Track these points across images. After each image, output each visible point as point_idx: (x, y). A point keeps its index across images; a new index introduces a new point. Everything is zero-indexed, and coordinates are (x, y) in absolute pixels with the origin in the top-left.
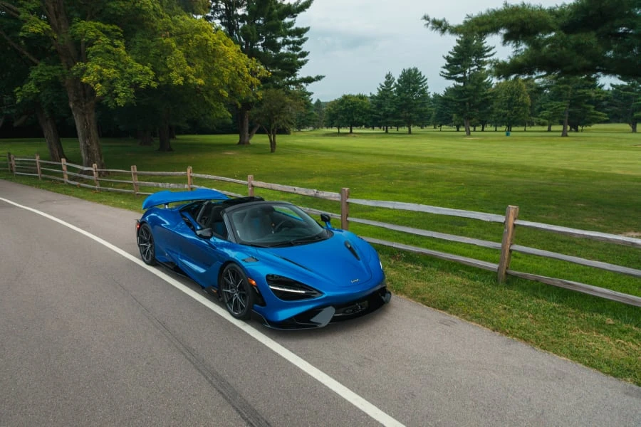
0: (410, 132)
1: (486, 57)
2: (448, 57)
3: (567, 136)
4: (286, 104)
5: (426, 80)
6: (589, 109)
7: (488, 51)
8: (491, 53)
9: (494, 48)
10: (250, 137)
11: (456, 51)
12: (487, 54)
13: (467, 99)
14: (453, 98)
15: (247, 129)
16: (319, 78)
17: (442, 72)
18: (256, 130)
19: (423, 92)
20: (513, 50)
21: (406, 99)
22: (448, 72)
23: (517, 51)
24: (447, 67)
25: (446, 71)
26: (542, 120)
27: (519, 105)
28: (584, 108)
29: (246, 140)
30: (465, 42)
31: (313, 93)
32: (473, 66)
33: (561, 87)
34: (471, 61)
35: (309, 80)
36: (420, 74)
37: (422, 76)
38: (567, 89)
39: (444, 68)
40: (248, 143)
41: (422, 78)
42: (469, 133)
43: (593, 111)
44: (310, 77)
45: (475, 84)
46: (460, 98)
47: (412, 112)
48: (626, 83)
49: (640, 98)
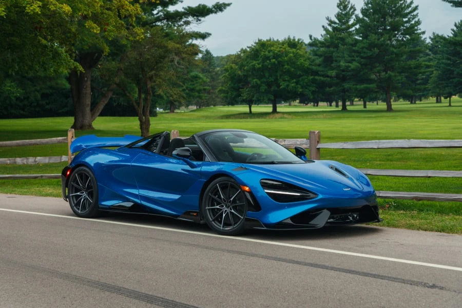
0: (389, 109)
4: (168, 51)
5: (416, 8)
10: (93, 117)
15: (88, 101)
16: (219, 8)
18: (101, 107)
19: (411, 30)
21: (379, 46)
29: (86, 122)
31: (209, 34)
35: (201, 12)
40: (90, 126)
41: (409, 6)
44: (204, 6)
47: (392, 69)
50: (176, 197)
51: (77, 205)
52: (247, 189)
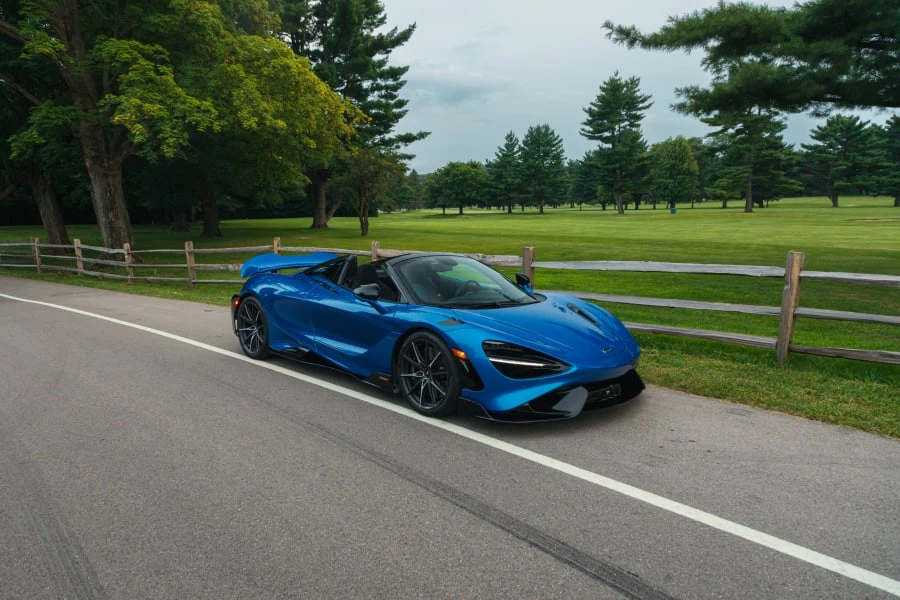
0: (542, 212)
1: (640, 109)
2: (590, 109)
3: (751, 211)
4: (381, 167)
5: (561, 141)
6: (778, 176)
7: (643, 101)
8: (646, 104)
9: (651, 97)
10: (327, 218)
11: (600, 101)
12: (641, 105)
13: (617, 165)
14: (599, 165)
15: (324, 206)
16: (422, 135)
17: (583, 130)
18: (334, 210)
19: (558, 157)
20: (714, 77)
21: (534, 167)
22: (591, 129)
23: (718, 78)
24: (589, 123)
25: (588, 128)
26: (719, 191)
27: (684, 174)
28: (772, 174)
29: (322, 222)
30: (612, 90)
31: (414, 156)
32: (623, 121)
34: (621, 115)
35: (408, 139)
36: (553, 133)
37: (556, 135)
38: (749, 150)
39: (585, 124)
40: (325, 225)
41: (556, 139)
42: (621, 212)
43: (783, 179)
44: (411, 135)
45: (627, 145)
46: (608, 163)
48: (821, 143)
49: (840, 162)
50: (361, 351)
51: (247, 342)
52: (462, 354)
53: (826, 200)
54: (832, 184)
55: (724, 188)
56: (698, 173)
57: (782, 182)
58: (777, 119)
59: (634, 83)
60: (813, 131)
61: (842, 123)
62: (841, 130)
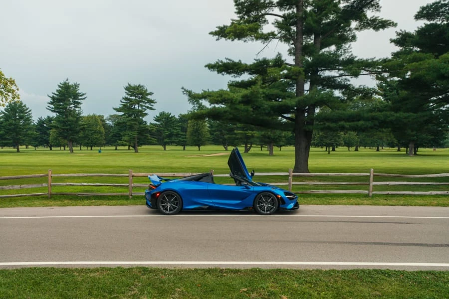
0: (18, 151)
1: (80, 99)
2: (53, 96)
3: (137, 152)
5: (30, 111)
6: (147, 136)
7: (81, 96)
8: (83, 97)
9: (85, 94)
11: (58, 93)
12: (80, 98)
13: (69, 127)
14: (59, 126)
17: (49, 107)
19: (28, 119)
21: (15, 125)
22: (53, 107)
24: (51, 103)
25: (52, 106)
26: (124, 143)
27: (97, 133)
28: (146, 136)
30: (66, 88)
32: (71, 104)
33: (133, 123)
34: (70, 101)
36: (25, 106)
37: (27, 107)
38: (136, 124)
39: (49, 103)
41: (27, 109)
42: (72, 151)
43: (150, 138)
45: (75, 117)
46: (63, 126)
47: (20, 135)
48: (157, 123)
49: (166, 131)
53: (161, 147)
54: (163, 140)
55: (126, 141)
56: (104, 133)
57: (148, 139)
58: (146, 112)
59: (76, 86)
60: (154, 118)
61: (165, 115)
62: (165, 118)
